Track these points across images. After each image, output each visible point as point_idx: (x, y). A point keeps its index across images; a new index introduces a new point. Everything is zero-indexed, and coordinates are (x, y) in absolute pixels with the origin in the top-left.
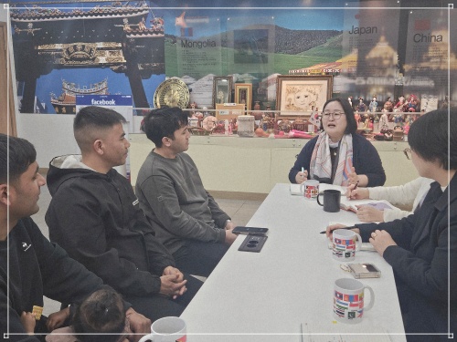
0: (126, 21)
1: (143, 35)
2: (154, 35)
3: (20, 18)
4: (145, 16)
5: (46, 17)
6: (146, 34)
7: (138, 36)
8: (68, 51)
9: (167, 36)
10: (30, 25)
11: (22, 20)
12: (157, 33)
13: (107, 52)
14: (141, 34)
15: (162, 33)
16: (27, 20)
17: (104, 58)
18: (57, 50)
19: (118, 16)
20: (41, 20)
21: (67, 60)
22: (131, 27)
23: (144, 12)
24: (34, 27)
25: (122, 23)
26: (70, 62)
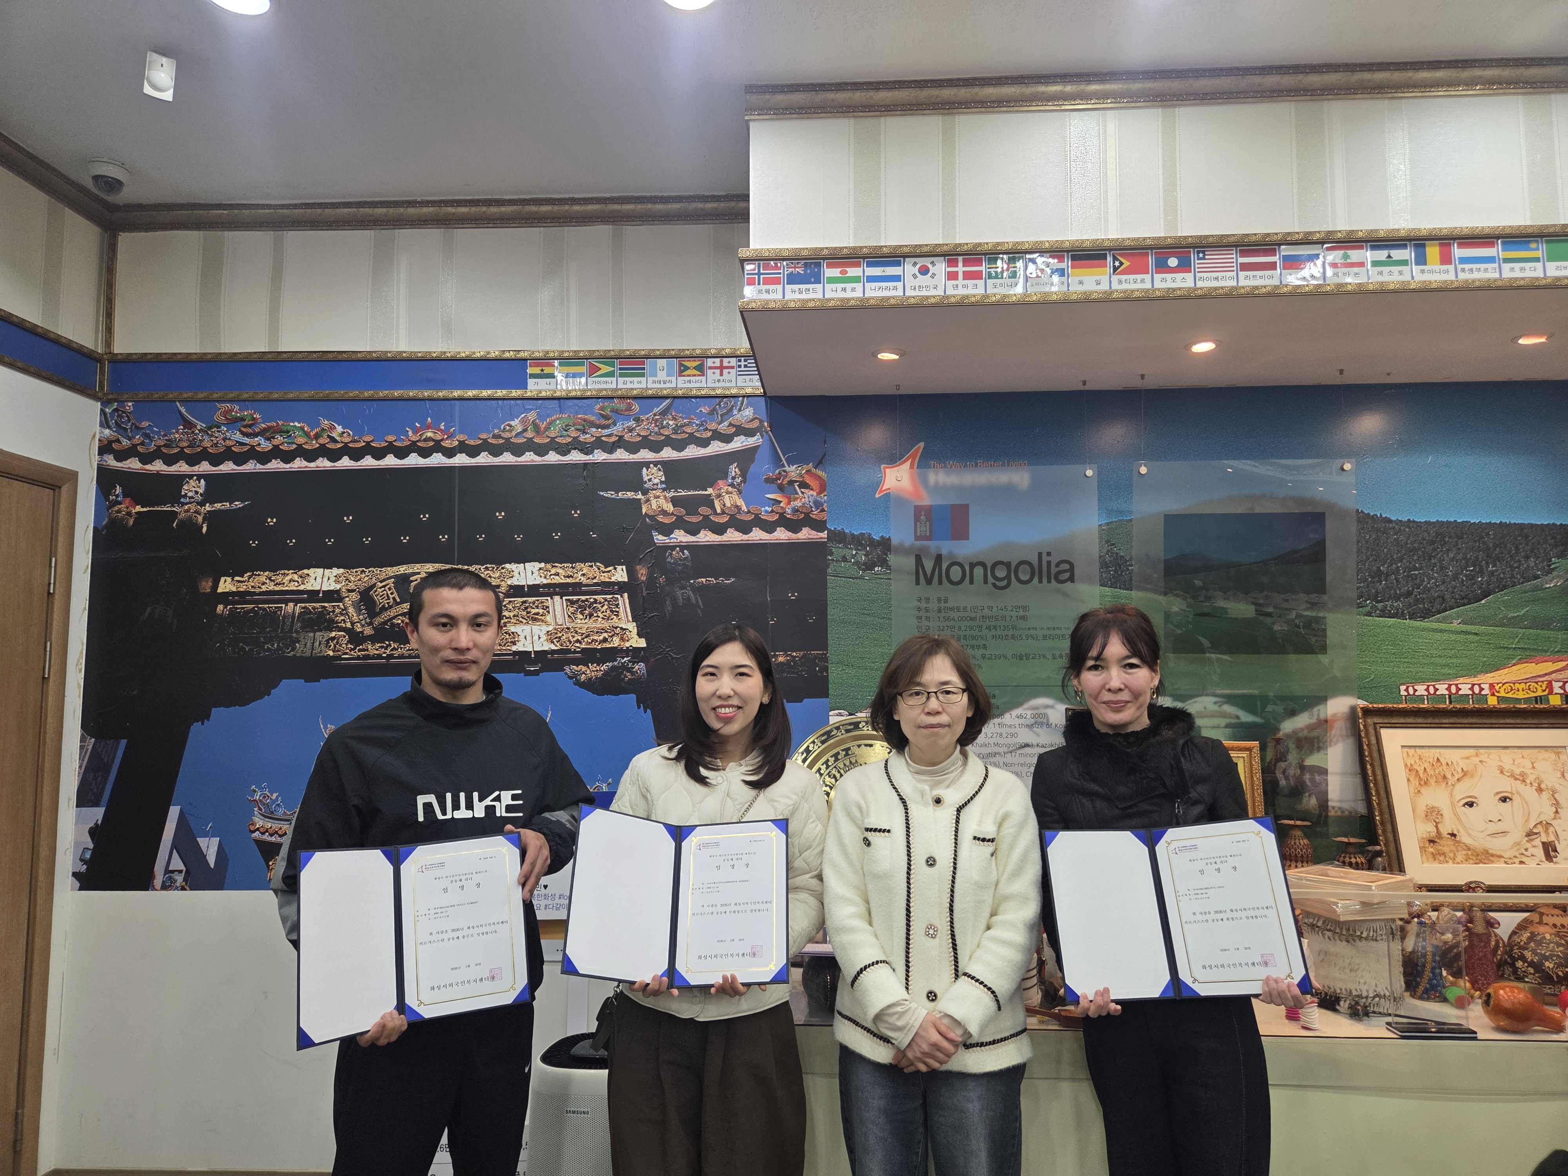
0: (654, 476)
1: (733, 536)
2: (782, 535)
3: (146, 459)
4: (745, 457)
5: (276, 453)
6: (744, 528)
7: (706, 537)
8: (366, 599)
9: (838, 537)
10: (194, 489)
11: (158, 466)
12: (793, 526)
13: (557, 604)
14: (719, 529)
15: (819, 526)
16: (182, 467)
17: (539, 630)
18: (313, 595)
19: (621, 455)
20: (251, 466)
21: (356, 639)
22: (675, 501)
23: (739, 443)
24: (209, 497)
25: (638, 485)
26: (373, 649)
